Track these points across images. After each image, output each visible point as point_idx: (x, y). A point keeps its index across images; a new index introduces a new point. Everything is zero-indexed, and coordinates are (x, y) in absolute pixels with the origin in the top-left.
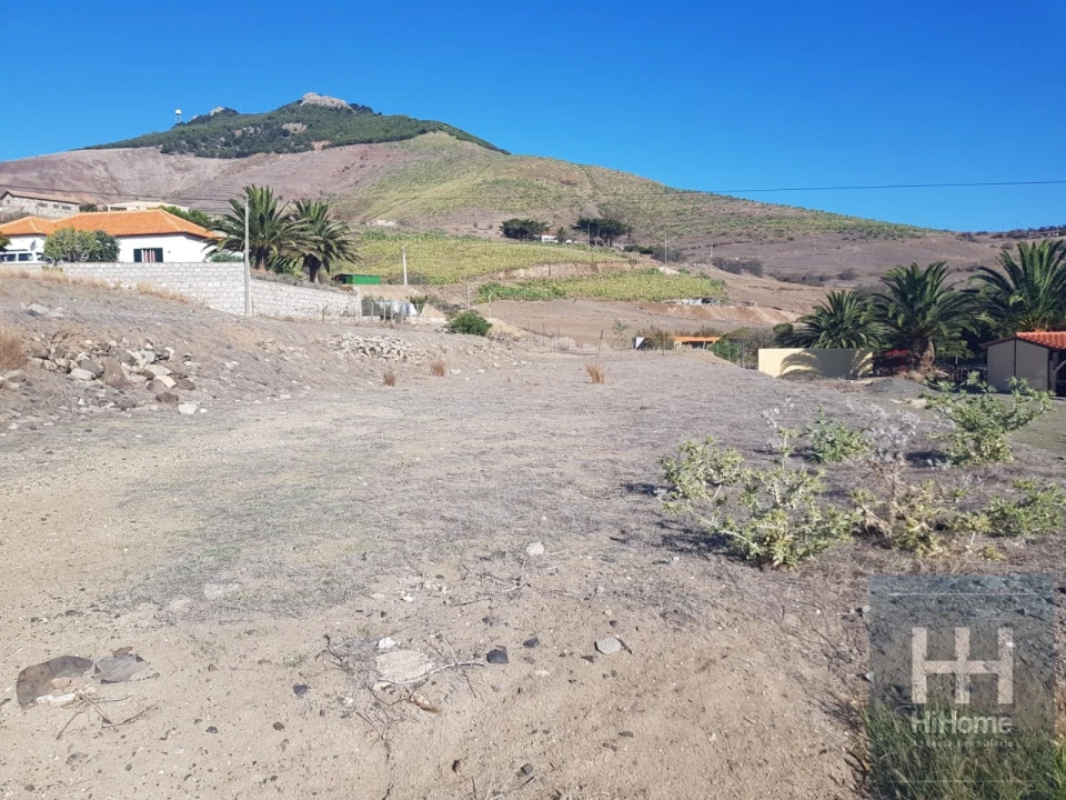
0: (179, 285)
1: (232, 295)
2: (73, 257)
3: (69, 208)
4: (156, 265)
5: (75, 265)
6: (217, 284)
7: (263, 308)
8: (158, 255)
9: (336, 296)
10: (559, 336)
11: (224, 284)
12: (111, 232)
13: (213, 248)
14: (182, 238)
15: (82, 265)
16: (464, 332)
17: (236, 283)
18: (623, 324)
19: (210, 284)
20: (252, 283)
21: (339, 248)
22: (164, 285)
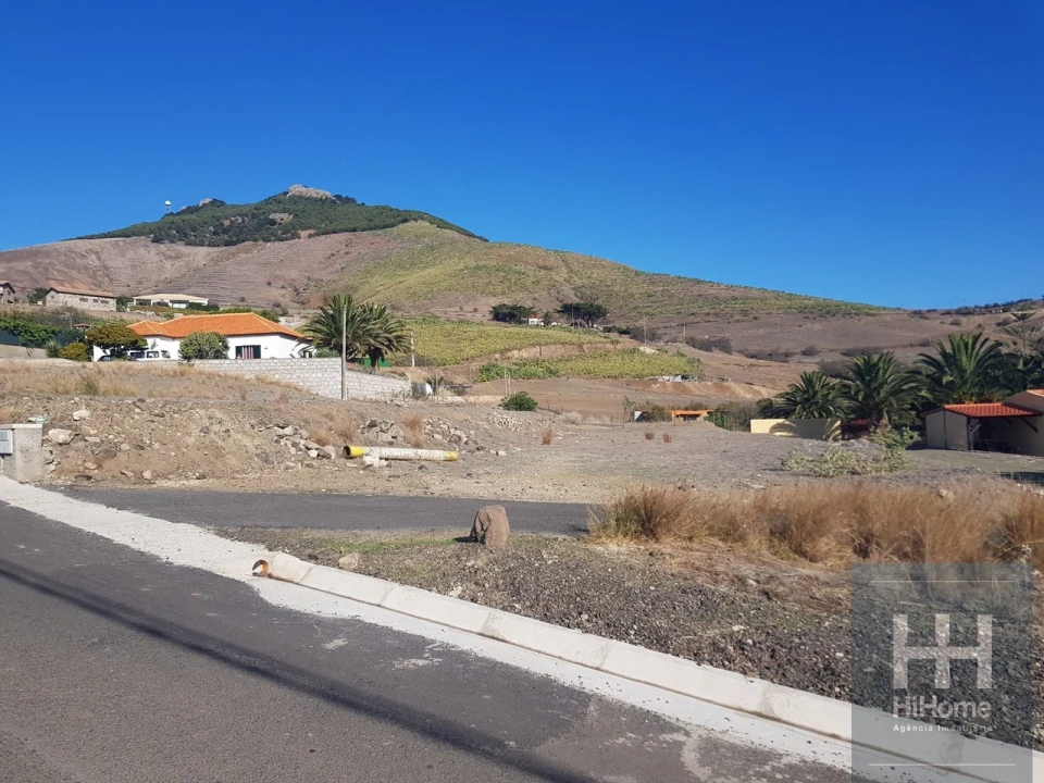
0: (289, 376)
1: (331, 383)
2: (201, 355)
3: (107, 302)
5: (205, 361)
6: (320, 375)
7: (353, 393)
8: (256, 351)
11: (326, 375)
13: (303, 346)
14: (278, 337)
15: (211, 361)
16: (517, 409)
17: (335, 374)
18: (631, 401)
19: (314, 375)
20: (347, 373)
22: (277, 376)
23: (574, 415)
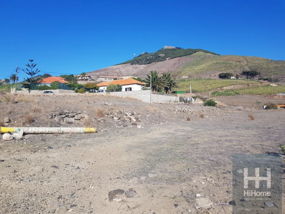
0: (135, 96)
1: (147, 98)
2: (112, 91)
3: (111, 79)
4: (130, 91)
6: (144, 95)
7: (155, 101)
8: (131, 89)
9: (173, 97)
10: (238, 106)
11: (146, 95)
12: (120, 84)
13: (143, 87)
14: (136, 85)
15: (114, 92)
16: (208, 106)
17: (148, 95)
18: (259, 102)
19: (142, 96)
20: (152, 95)
21: (173, 85)
22: (132, 96)
23: (240, 107)
